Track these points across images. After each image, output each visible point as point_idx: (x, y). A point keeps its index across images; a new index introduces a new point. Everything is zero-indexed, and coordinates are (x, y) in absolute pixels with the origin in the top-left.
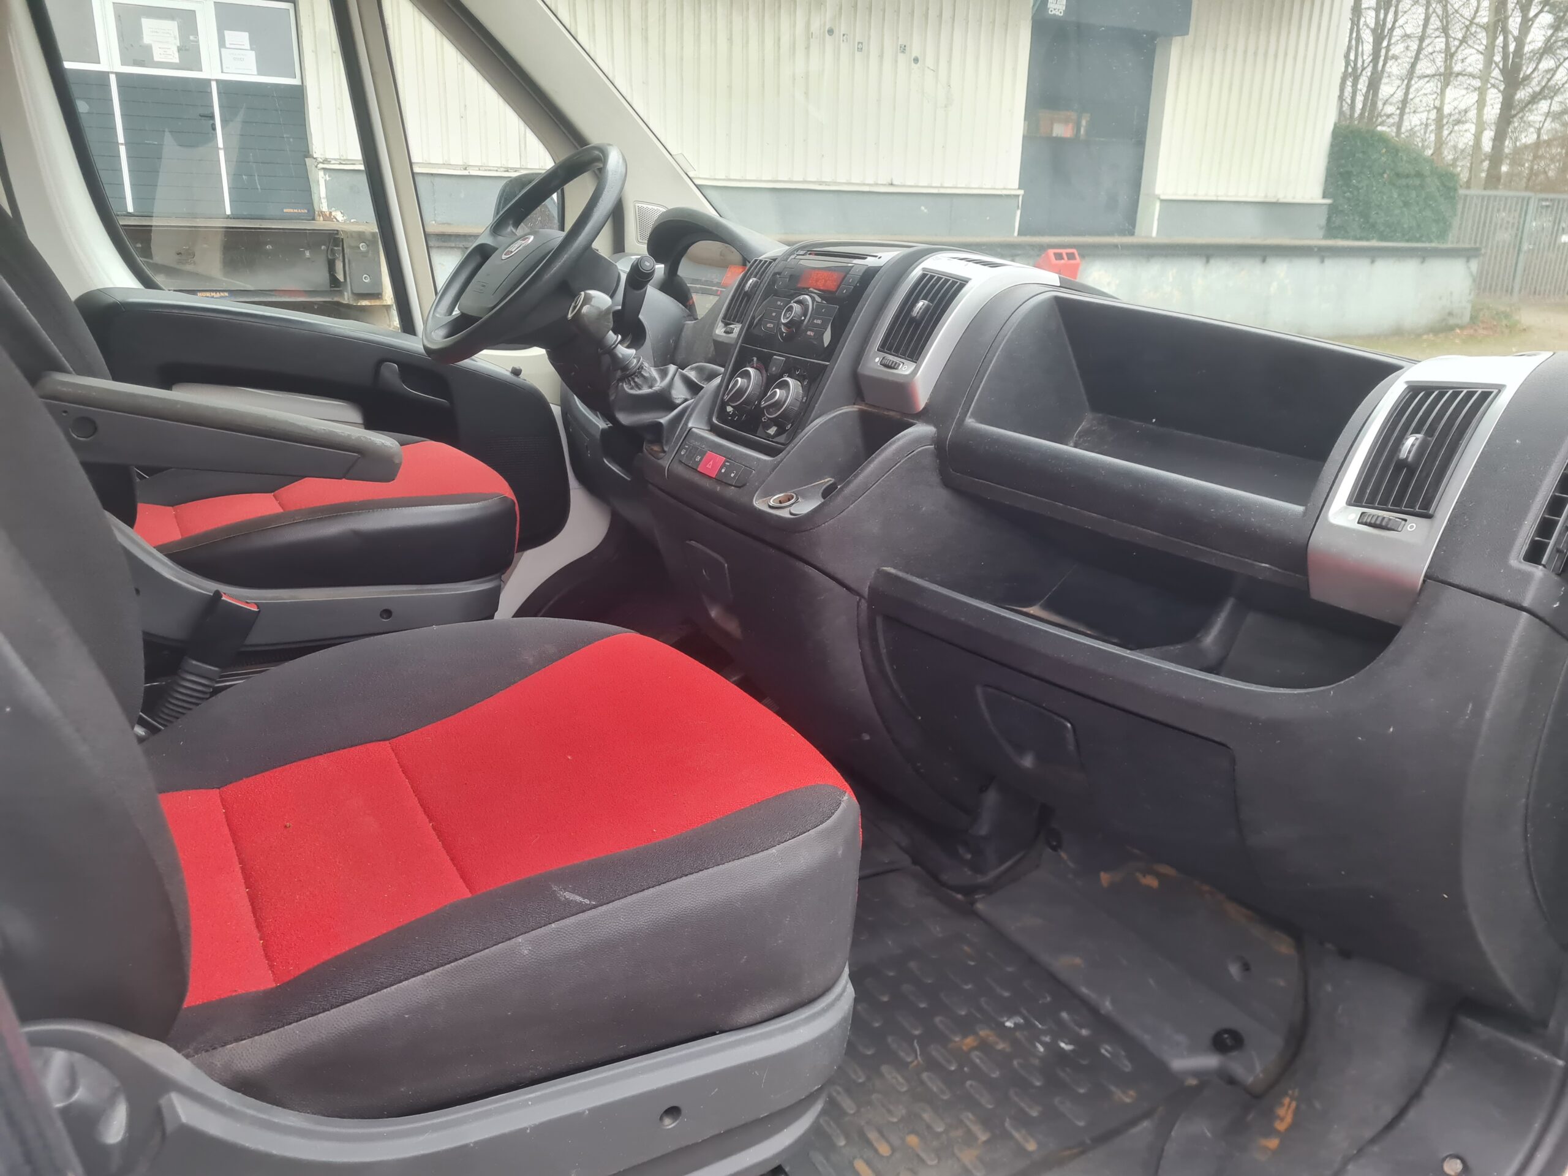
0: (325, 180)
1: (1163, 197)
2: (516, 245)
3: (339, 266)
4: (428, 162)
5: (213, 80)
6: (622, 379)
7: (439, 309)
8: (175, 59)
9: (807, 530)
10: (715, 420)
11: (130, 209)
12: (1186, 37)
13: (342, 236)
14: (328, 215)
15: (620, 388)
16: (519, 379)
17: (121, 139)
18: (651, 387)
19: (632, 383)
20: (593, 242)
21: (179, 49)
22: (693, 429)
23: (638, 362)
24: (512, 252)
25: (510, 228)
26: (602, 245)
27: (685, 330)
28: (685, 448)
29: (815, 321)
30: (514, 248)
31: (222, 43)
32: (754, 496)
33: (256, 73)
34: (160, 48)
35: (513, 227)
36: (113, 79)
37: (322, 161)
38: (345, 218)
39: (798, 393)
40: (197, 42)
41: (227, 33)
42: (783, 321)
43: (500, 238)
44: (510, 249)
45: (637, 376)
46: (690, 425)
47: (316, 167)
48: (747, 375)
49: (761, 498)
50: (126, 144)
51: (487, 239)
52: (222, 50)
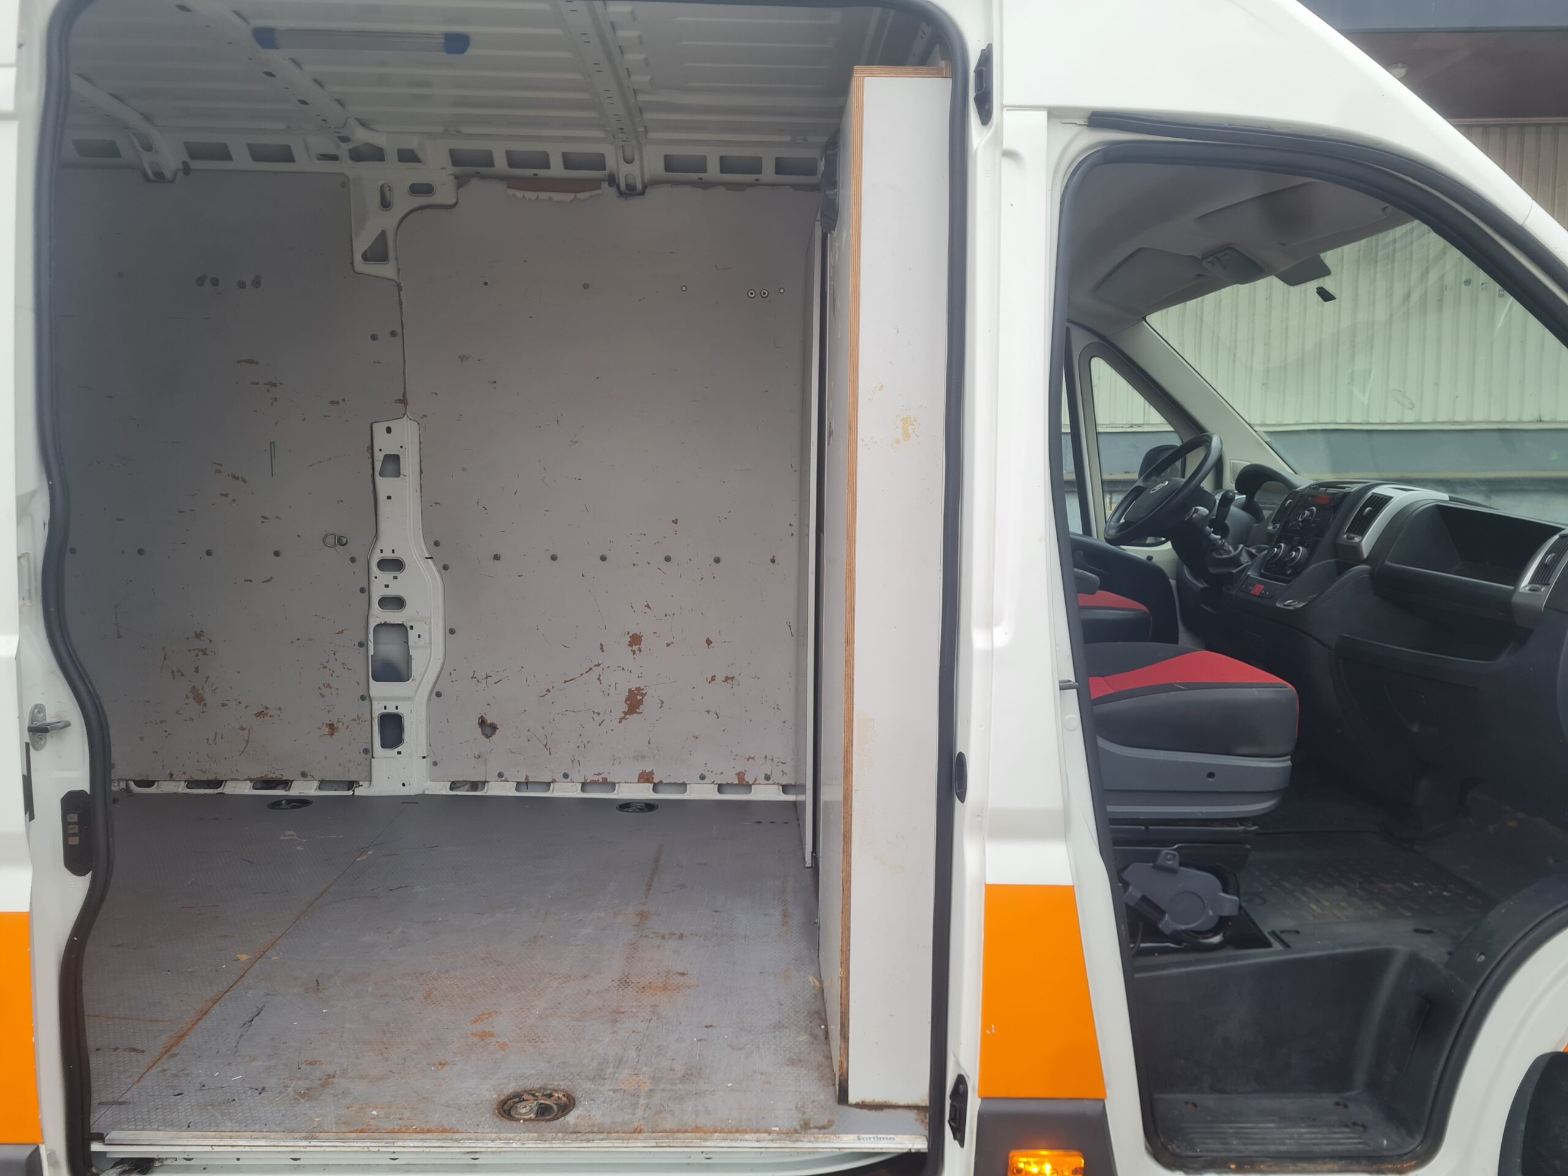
2: (1159, 486)
6: (1212, 551)
7: (1112, 520)
9: (1302, 615)
10: (1263, 570)
15: (1211, 555)
16: (1151, 562)
18: (1228, 555)
19: (1218, 552)
20: (1202, 482)
23: (1222, 542)
24: (1156, 490)
25: (1154, 478)
26: (1207, 485)
27: (1253, 527)
28: (1245, 584)
29: (1316, 519)
30: (1157, 488)
32: (1277, 602)
35: (1156, 477)
39: (1304, 553)
42: (1300, 519)
44: (1154, 488)
45: (1221, 549)
46: (1249, 573)
48: (1279, 547)
49: (1281, 602)
51: (1139, 483)
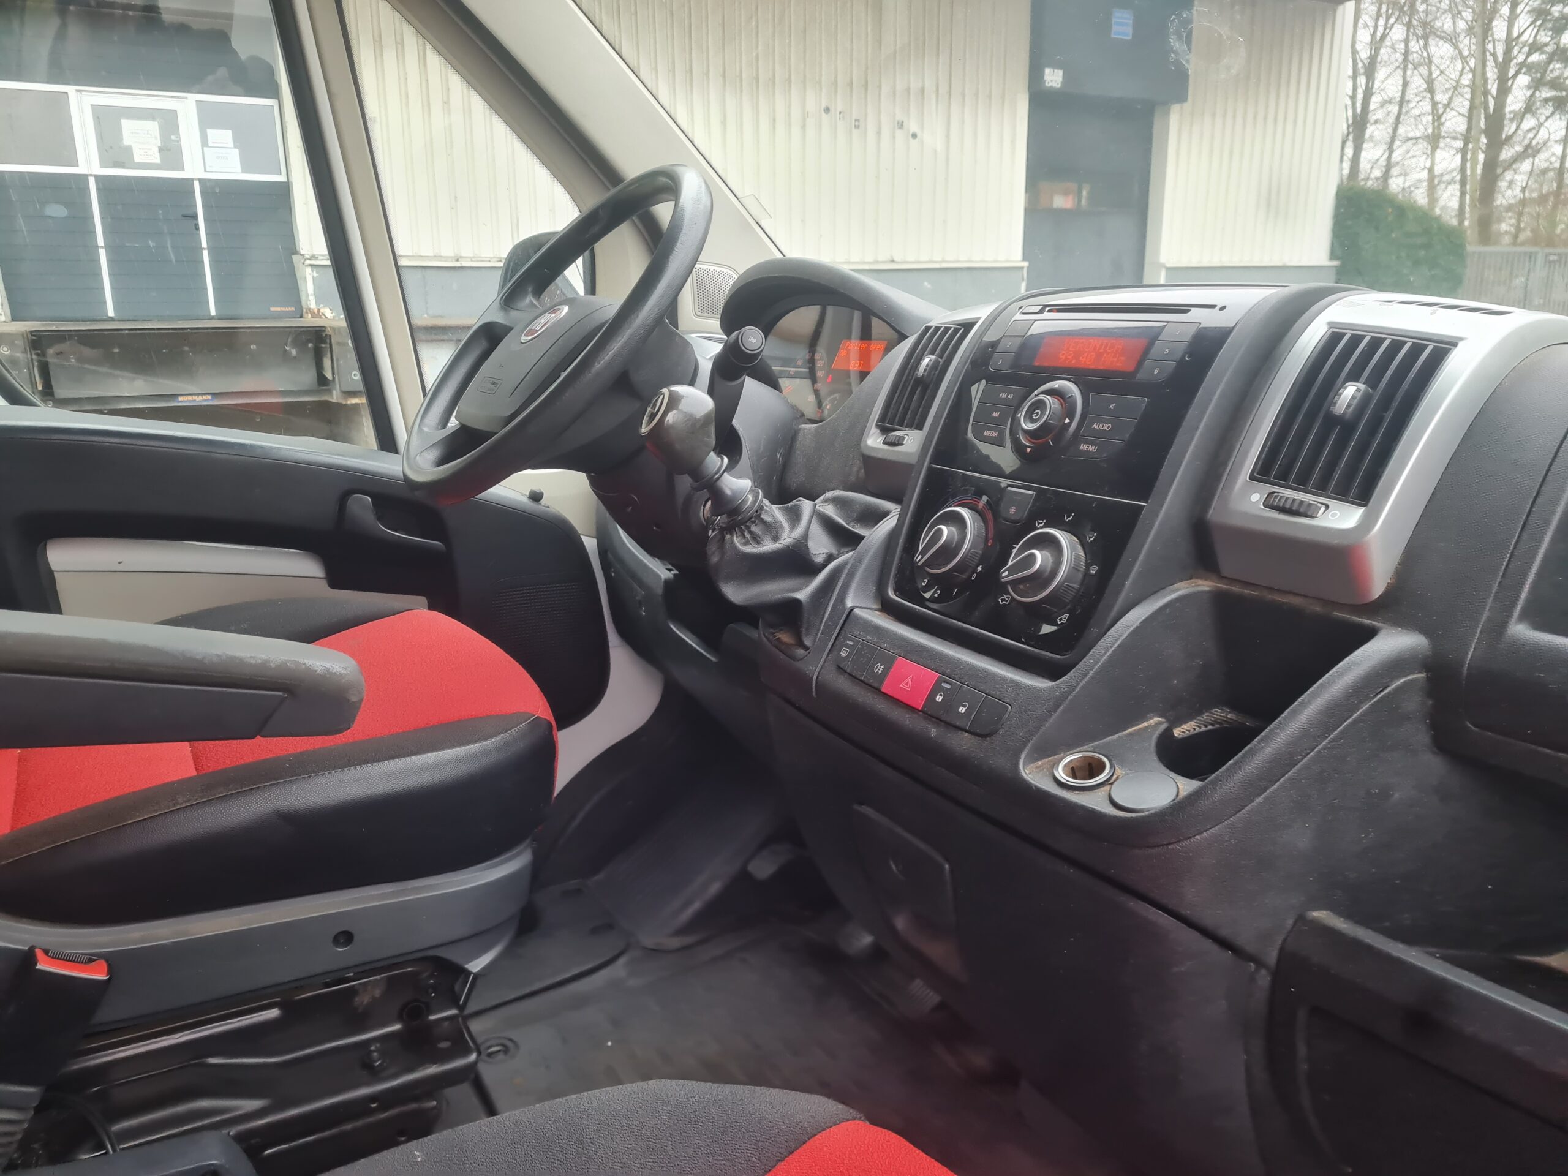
0: (313, 277)
1: (1168, 265)
2: (542, 320)
3: (327, 363)
4: (419, 254)
5: (196, 179)
6: (730, 528)
7: (427, 421)
8: (157, 159)
9: (1163, 845)
10: (891, 594)
11: (111, 313)
12: (1185, 105)
13: (329, 332)
14: (316, 312)
15: (728, 545)
16: (540, 507)
17: (101, 241)
18: (776, 539)
19: (746, 534)
21: (161, 150)
22: (856, 611)
23: (755, 501)
24: (537, 331)
25: (529, 299)
27: (800, 438)
28: (848, 646)
29: (1095, 426)
30: (540, 325)
31: (205, 143)
32: (1020, 758)
33: (240, 171)
34: (140, 149)
35: (533, 297)
36: (92, 182)
37: (309, 257)
38: (334, 314)
39: (1077, 557)
40: (179, 141)
41: (210, 132)
43: (514, 314)
44: (533, 326)
45: (753, 522)
46: (849, 603)
47: (303, 264)
48: (956, 520)
49: (1033, 762)
50: (106, 247)
51: (496, 316)
52: (205, 149)
